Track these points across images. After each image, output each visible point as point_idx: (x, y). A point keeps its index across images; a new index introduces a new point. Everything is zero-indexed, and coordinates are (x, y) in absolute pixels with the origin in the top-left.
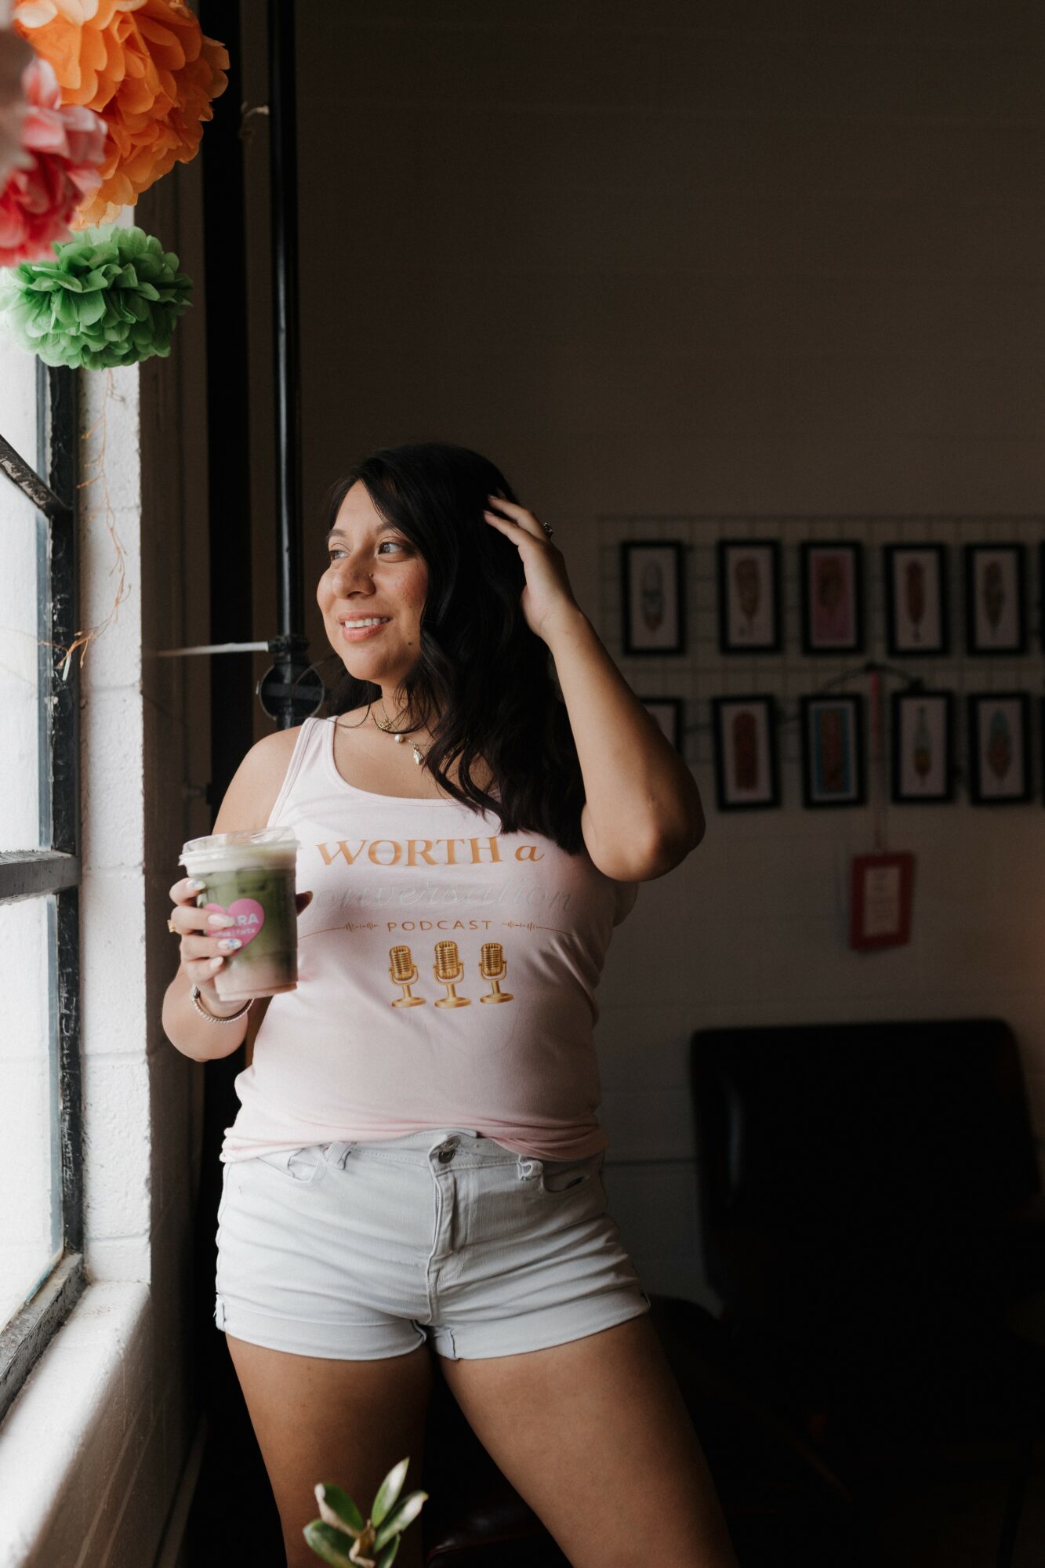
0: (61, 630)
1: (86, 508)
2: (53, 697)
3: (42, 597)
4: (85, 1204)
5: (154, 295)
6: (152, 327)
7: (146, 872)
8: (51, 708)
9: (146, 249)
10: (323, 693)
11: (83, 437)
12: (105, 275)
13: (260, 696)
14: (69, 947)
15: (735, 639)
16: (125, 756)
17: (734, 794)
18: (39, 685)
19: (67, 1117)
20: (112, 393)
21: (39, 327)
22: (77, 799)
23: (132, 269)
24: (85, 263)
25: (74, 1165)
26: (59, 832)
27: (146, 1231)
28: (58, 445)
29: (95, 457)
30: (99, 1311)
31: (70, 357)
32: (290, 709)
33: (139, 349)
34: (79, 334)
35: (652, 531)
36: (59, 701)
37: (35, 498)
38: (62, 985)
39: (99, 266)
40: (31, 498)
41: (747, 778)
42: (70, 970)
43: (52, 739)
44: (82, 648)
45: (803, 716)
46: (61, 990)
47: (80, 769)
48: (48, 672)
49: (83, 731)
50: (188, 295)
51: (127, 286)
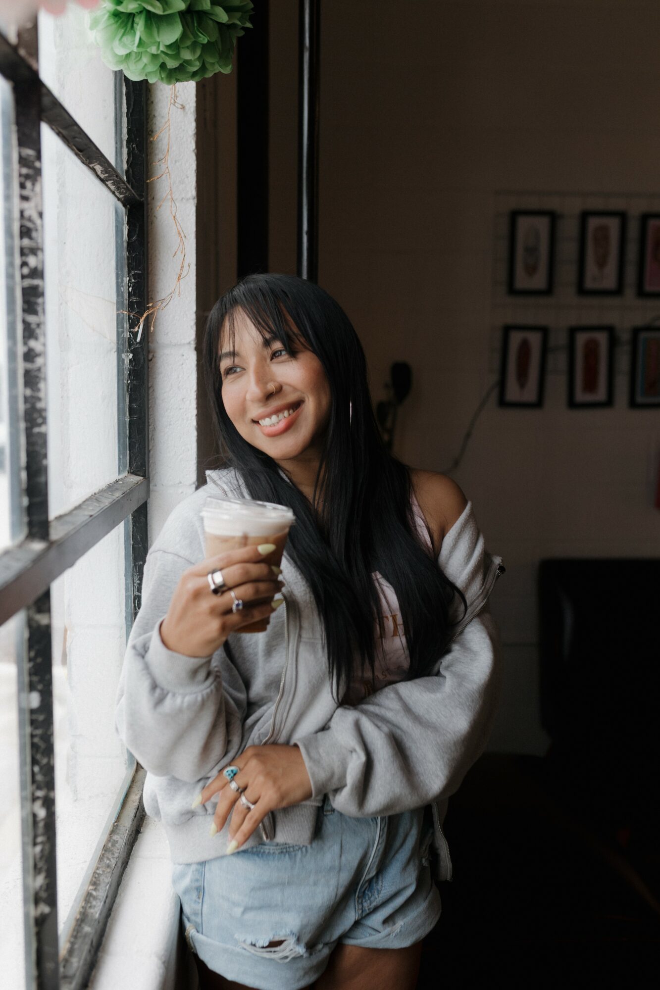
0: (134, 299)
2: (128, 354)
3: (120, 273)
5: (223, 16)
6: (220, 47)
8: (127, 362)
11: (152, 139)
14: (140, 546)
15: (589, 284)
16: (183, 399)
17: (581, 397)
18: (118, 343)
20: (174, 102)
21: (124, 46)
22: (147, 434)
26: (133, 460)
28: (132, 146)
29: (160, 156)
31: (150, 73)
33: (208, 66)
34: (159, 52)
35: (533, 203)
36: (133, 357)
37: (116, 193)
38: (135, 574)
40: (114, 193)
41: (590, 385)
43: (128, 387)
44: (150, 317)
45: (634, 342)
46: (134, 578)
47: (148, 408)
48: (125, 333)
49: (150, 379)
50: (248, 18)
51: (200, 9)
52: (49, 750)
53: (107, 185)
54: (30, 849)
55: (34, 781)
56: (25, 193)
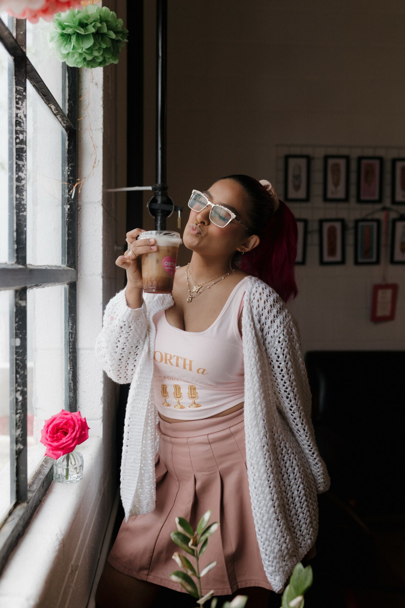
0: (71, 178)
1: (81, 129)
2: (67, 205)
3: (64, 165)
4: (78, 406)
5: (113, 36)
6: (112, 50)
7: (103, 277)
8: (67, 210)
9: (110, 16)
10: (174, 208)
11: (80, 99)
12: (94, 27)
13: (148, 208)
14: (73, 306)
15: (330, 195)
16: (95, 230)
17: (326, 258)
18: (62, 200)
19: (71, 372)
20: (92, 81)
21: (66, 49)
22: (76, 247)
23: (105, 24)
24: (85, 21)
25: (74, 391)
26: (69, 260)
27: (101, 417)
28: (71, 102)
29: (85, 108)
30: (83, 447)
31: (78, 62)
32: (160, 214)
33: (107, 59)
34: (83, 52)
35: (297, 151)
36: (70, 207)
37: (62, 122)
38: (70, 320)
39: (91, 23)
40: (61, 123)
41: (332, 252)
42: (73, 315)
43: (67, 222)
44: (79, 186)
45: (356, 228)
46: (69, 323)
47: (77, 235)
48: (66, 195)
49: (79, 220)
50: (126, 37)
51: (102, 32)
52: (24, 367)
53: (57, 118)
54: (14, 416)
55: (16, 382)
56: (18, 106)
